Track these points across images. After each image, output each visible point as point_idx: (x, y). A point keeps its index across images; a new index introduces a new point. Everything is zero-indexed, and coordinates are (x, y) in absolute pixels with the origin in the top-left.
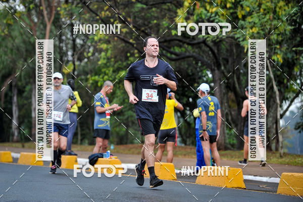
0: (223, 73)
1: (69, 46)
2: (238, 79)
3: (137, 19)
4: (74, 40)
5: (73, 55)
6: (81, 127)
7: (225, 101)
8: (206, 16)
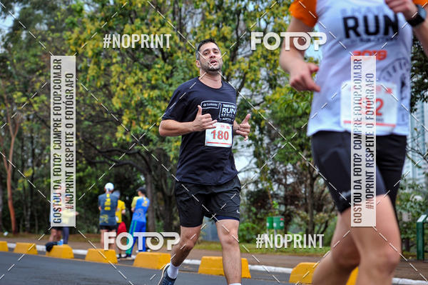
0: (153, 177)
1: (30, 154)
2: (165, 181)
3: (85, 134)
4: (33, 150)
5: (32, 162)
6: (38, 219)
7: (155, 199)
8: (140, 131)
